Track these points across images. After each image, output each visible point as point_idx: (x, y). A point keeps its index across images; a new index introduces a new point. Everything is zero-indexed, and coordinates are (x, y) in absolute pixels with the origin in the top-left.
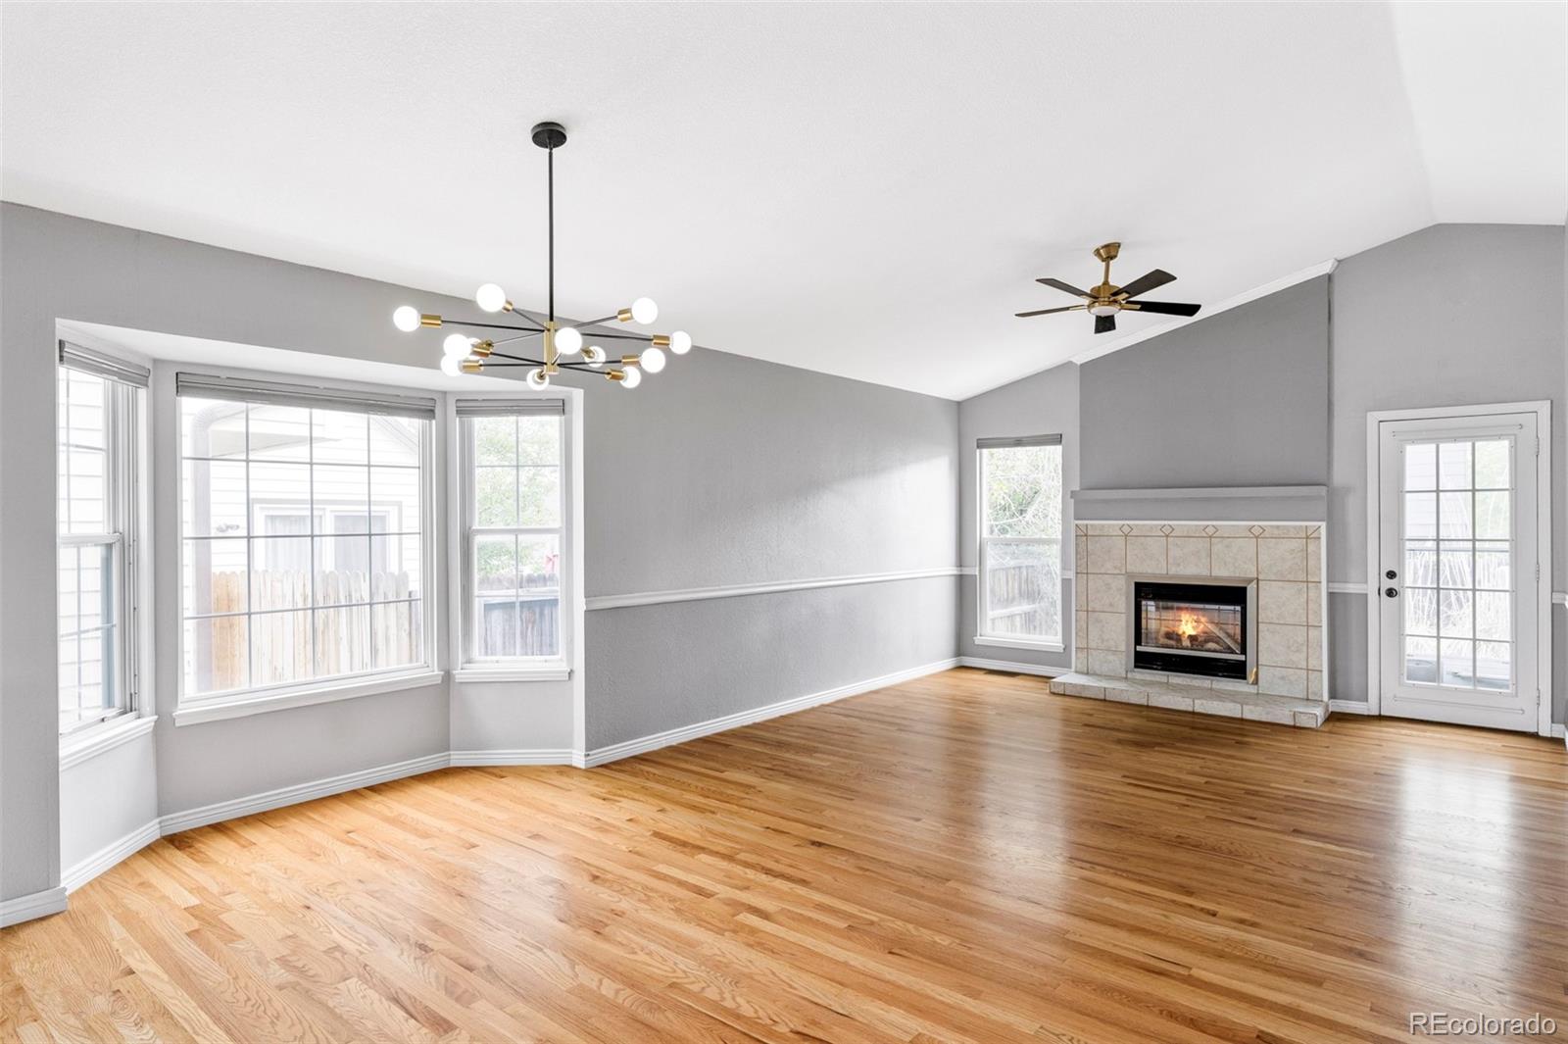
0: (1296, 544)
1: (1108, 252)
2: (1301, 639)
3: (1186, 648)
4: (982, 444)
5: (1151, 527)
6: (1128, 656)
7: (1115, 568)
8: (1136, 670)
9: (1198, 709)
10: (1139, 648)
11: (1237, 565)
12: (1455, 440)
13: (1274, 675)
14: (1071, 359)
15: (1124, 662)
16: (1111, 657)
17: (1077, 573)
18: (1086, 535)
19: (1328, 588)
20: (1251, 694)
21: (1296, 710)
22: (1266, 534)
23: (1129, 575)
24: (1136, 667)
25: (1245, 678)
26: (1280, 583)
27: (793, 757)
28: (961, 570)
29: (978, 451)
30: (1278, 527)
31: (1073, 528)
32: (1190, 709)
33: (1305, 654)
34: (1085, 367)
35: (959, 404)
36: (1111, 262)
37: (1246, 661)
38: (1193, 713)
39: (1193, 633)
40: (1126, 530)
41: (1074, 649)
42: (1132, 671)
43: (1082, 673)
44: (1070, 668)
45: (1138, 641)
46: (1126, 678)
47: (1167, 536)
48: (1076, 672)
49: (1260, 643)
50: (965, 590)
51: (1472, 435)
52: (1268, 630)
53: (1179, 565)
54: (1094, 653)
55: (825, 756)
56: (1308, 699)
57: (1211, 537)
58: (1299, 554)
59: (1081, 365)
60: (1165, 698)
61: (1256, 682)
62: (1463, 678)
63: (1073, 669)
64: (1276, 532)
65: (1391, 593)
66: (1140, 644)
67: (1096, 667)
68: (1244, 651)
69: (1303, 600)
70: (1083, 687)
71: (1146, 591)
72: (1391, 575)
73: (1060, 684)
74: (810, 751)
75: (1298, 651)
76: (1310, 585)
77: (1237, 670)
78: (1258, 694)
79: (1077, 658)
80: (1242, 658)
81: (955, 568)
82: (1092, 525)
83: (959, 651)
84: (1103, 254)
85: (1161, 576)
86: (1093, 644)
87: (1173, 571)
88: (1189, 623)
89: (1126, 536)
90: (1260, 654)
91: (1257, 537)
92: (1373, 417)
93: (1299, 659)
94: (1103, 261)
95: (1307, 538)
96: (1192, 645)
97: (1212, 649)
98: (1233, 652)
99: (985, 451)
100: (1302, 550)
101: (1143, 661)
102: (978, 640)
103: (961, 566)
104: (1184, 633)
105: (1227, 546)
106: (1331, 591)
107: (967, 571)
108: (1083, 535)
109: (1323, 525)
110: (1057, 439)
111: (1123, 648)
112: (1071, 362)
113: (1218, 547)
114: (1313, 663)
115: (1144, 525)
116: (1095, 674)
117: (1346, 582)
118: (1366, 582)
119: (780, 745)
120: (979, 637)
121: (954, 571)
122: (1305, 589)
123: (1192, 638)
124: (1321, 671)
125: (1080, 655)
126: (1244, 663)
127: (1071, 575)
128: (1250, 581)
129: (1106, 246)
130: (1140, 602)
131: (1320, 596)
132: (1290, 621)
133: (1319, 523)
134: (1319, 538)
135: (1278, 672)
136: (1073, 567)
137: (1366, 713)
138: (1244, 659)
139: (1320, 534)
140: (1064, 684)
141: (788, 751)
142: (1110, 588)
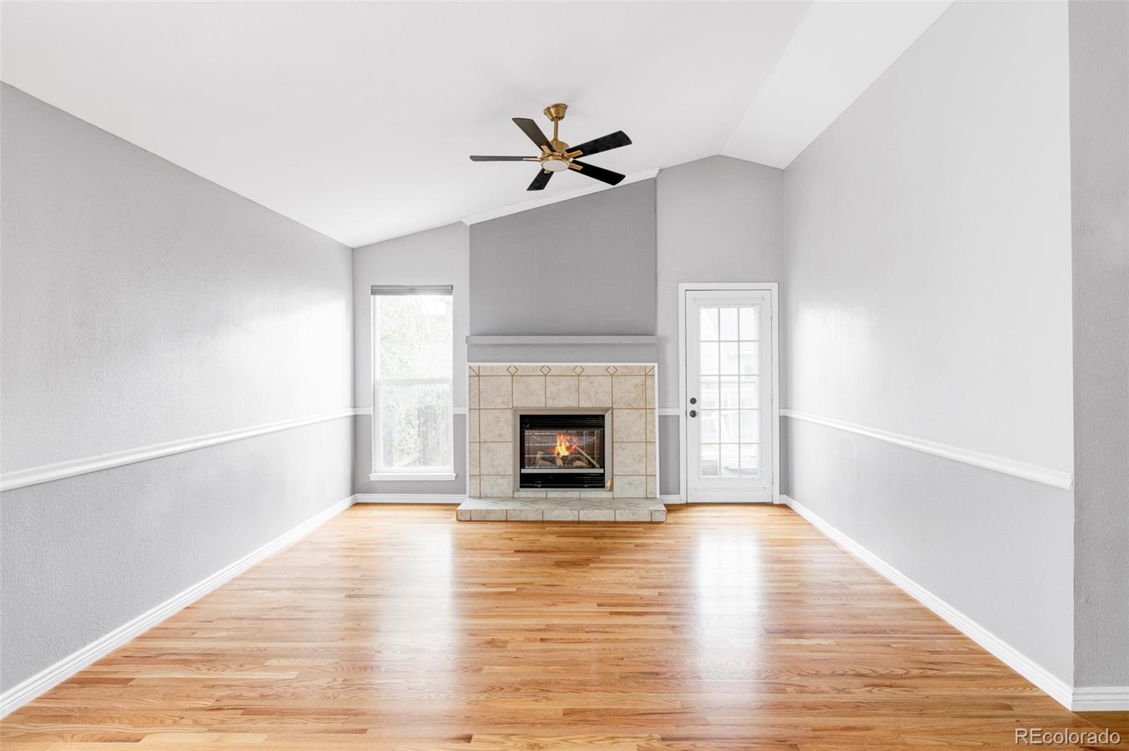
0: (639, 380)
1: (557, 112)
2: (642, 453)
3: (560, 468)
4: (375, 291)
5: (533, 368)
6: (515, 477)
7: (504, 403)
8: (521, 489)
9: (582, 518)
10: (523, 471)
11: (597, 397)
12: (729, 306)
13: (624, 482)
14: (461, 220)
15: (511, 484)
16: (500, 481)
17: (470, 409)
18: (478, 376)
19: (659, 412)
20: (607, 499)
21: (652, 509)
22: (618, 373)
23: (515, 410)
24: (521, 487)
25: (604, 487)
26: (628, 411)
27: (239, 675)
28: (355, 411)
29: (372, 296)
30: (626, 367)
31: (467, 369)
32: (576, 519)
33: (644, 464)
34: (474, 228)
35: (353, 250)
36: (560, 122)
37: (604, 473)
38: (579, 522)
39: (566, 453)
40: (512, 370)
41: (468, 477)
42: (518, 491)
43: (475, 497)
44: (465, 493)
45: (522, 466)
46: (513, 497)
47: (546, 375)
48: (470, 497)
49: (614, 458)
50: (359, 429)
51: (738, 304)
52: (620, 447)
53: (554, 399)
54: (485, 478)
55: (283, 662)
56: (647, 498)
57: (579, 376)
58: (641, 387)
59: (471, 226)
60: (556, 512)
61: (611, 489)
62: (732, 470)
63: (467, 495)
64: (624, 371)
65: (693, 414)
66: (524, 468)
67: (486, 490)
68: (603, 466)
69: (643, 422)
70: (488, 511)
71: (529, 422)
72: (693, 401)
73: (466, 511)
74: (257, 658)
75: (640, 461)
76: (648, 410)
77: (597, 481)
78: (613, 498)
79: (471, 485)
80: (601, 471)
81: (351, 409)
82: (484, 367)
83: (354, 490)
84: (553, 114)
85: (541, 409)
86: (484, 471)
87: (550, 404)
88: (562, 445)
89: (512, 376)
90: (614, 467)
91: (612, 375)
92: (683, 287)
93: (641, 468)
94: (552, 120)
95: (646, 375)
96: (564, 464)
97: (579, 465)
98: (593, 467)
99: (378, 297)
100: (642, 385)
101: (527, 481)
102: (374, 477)
103: (355, 407)
104: (558, 454)
105: (590, 383)
106: (661, 414)
107: (361, 412)
108: (477, 375)
109: (656, 365)
110: (449, 290)
111: (510, 471)
112: (461, 222)
113: (584, 383)
114: (650, 471)
115: (527, 367)
116: (486, 498)
117: (666, 408)
118: (678, 407)
119: (209, 658)
120: (373, 474)
121: (350, 412)
122: (644, 415)
123: (564, 458)
124: (655, 476)
125: (473, 481)
126: (603, 475)
127: (465, 411)
128: (607, 410)
129: (556, 106)
130: (524, 431)
131: (654, 419)
132: (635, 439)
133: (652, 364)
134: (654, 375)
135: (626, 479)
136: (467, 405)
137: (679, 503)
138: (603, 472)
139: (654, 372)
140: (470, 511)
141: (227, 667)
142: (499, 422)
